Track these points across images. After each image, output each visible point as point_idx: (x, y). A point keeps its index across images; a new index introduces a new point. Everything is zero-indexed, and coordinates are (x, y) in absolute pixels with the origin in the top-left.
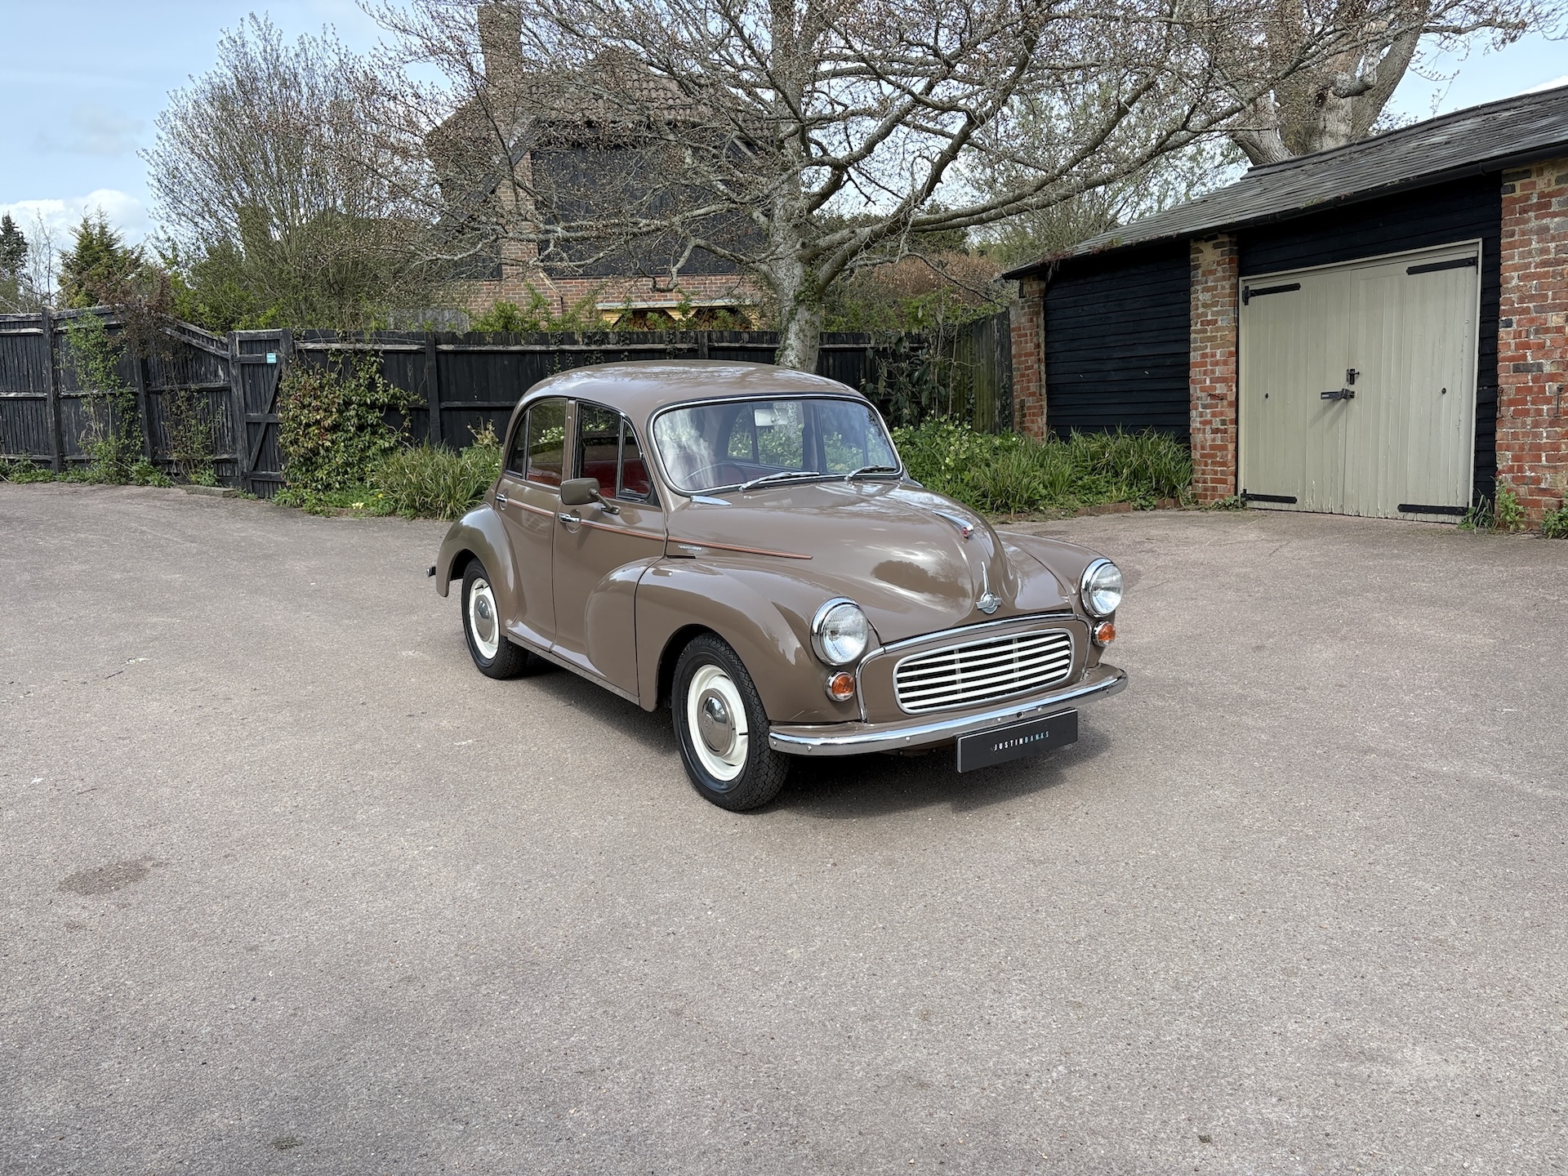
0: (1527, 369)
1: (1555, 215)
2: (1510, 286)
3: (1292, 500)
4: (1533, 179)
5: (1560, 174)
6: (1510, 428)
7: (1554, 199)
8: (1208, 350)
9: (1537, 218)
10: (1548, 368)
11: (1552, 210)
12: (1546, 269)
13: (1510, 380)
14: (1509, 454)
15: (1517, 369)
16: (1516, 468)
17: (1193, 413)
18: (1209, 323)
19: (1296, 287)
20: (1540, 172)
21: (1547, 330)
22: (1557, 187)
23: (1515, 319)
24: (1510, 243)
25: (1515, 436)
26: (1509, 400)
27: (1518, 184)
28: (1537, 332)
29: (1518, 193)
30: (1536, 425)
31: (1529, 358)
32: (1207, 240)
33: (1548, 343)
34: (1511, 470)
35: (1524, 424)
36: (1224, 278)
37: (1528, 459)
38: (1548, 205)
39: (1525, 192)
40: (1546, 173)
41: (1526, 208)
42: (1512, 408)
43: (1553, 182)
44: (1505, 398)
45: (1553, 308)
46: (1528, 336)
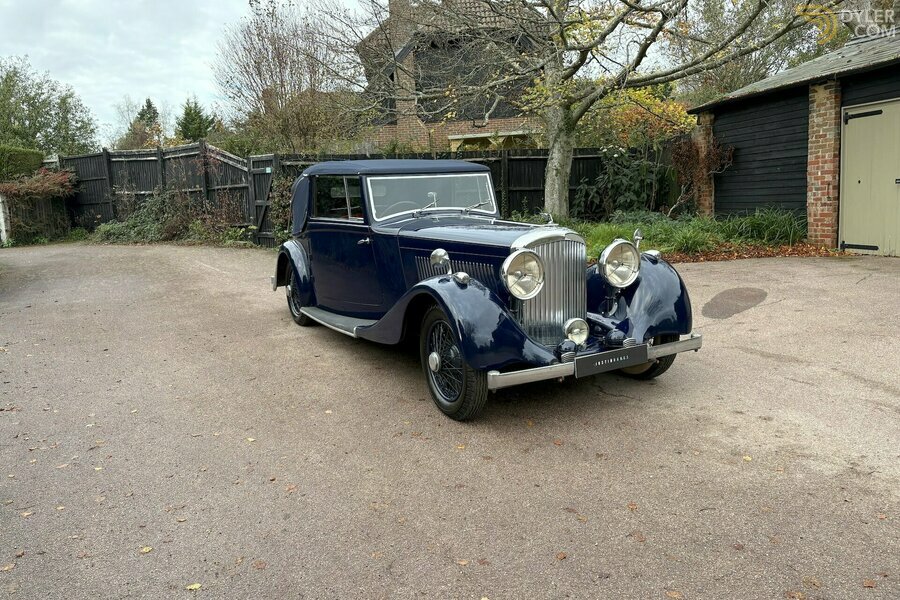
3: (876, 248)
8: (820, 154)
17: (809, 194)
18: (821, 136)
19: (880, 112)
32: (820, 84)
36: (831, 108)
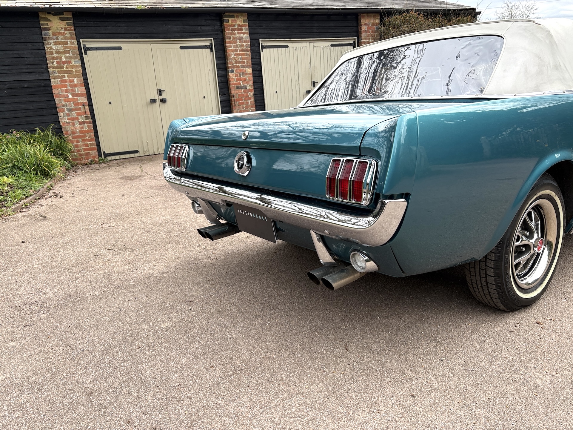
0: (241, 88)
1: (244, 33)
2: (231, 57)
3: (137, 152)
4: (235, 19)
5: (244, 19)
6: (238, 109)
7: (243, 28)
9: (238, 33)
10: (248, 88)
11: (243, 31)
12: (243, 52)
13: (236, 92)
15: (238, 88)
17: (61, 114)
18: (64, 63)
19: (120, 48)
20: (238, 17)
21: (246, 74)
22: (244, 23)
23: (235, 69)
24: (229, 41)
25: (240, 112)
26: (236, 99)
27: (230, 19)
28: (243, 74)
29: (230, 23)
30: (247, 107)
31: (241, 84)
32: (54, 15)
33: (247, 79)
35: (243, 108)
36: (72, 38)
38: (241, 29)
39: (233, 23)
40: (239, 18)
41: (234, 29)
42: (238, 102)
43: (242, 21)
44: (235, 98)
45: (247, 66)
46: (240, 76)
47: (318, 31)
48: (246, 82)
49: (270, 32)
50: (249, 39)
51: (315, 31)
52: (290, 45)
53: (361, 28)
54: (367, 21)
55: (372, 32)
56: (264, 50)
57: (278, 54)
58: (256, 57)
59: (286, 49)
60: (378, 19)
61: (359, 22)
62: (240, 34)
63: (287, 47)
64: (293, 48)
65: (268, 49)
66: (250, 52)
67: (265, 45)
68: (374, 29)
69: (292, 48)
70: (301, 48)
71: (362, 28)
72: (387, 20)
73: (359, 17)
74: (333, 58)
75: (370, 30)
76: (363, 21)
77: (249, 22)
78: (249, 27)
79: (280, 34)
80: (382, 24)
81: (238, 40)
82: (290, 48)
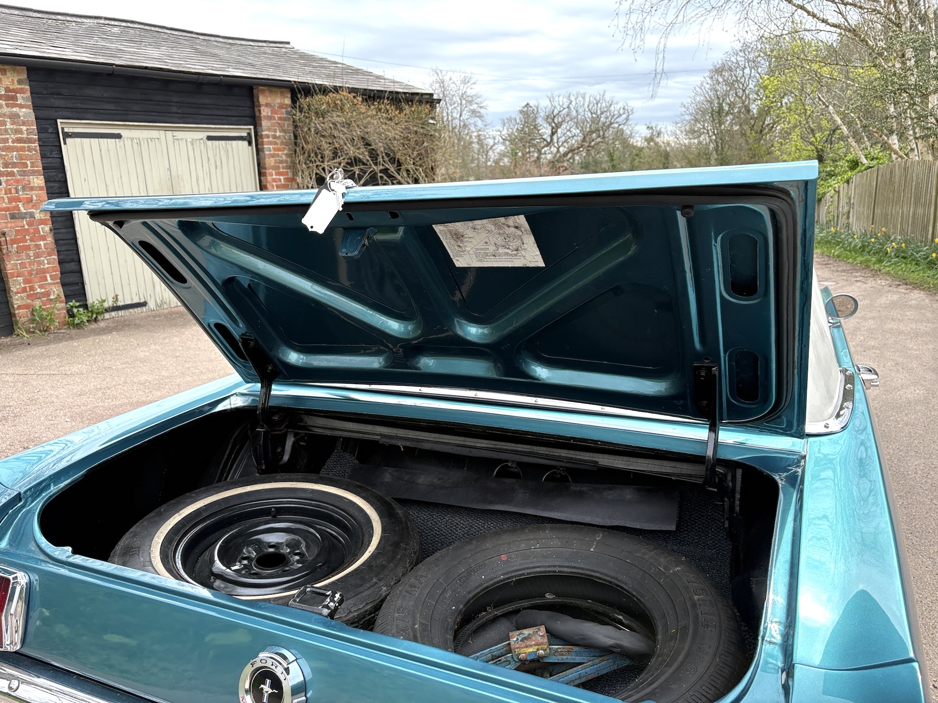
0: (22, 217)
1: (21, 106)
5: (20, 78)
6: (17, 260)
7: (18, 95)
9: (7, 106)
10: (38, 216)
12: (22, 145)
13: (9, 225)
14: (20, 279)
15: (13, 217)
16: (28, 289)
20: (4, 72)
21: (32, 189)
22: (19, 86)
25: (23, 265)
26: (11, 240)
28: (24, 189)
30: (37, 256)
31: (22, 208)
33: (35, 198)
34: (24, 290)
35: (28, 256)
37: (36, 280)
38: (15, 98)
40: (8, 74)
42: (16, 246)
43: (15, 82)
44: (8, 239)
45: (33, 173)
46: (17, 192)
47: (180, 111)
48: (31, 204)
49: (79, 105)
50: (33, 118)
51: (174, 109)
52: (124, 133)
53: (260, 111)
54: (269, 99)
55: (280, 119)
56: (68, 140)
57: (100, 150)
58: (51, 154)
59: (117, 140)
60: (287, 97)
61: (255, 100)
62: (13, 107)
63: (118, 136)
64: (132, 139)
65: (78, 140)
66: (37, 145)
67: (71, 130)
68: (282, 113)
69: (130, 140)
70: (149, 140)
71: (262, 111)
72: (304, 101)
73: (255, 91)
74: (212, 161)
75: (276, 116)
76: (262, 100)
77: (32, 83)
78: (31, 93)
79: (102, 111)
80: (296, 107)
81: (8, 120)
82: (126, 140)
